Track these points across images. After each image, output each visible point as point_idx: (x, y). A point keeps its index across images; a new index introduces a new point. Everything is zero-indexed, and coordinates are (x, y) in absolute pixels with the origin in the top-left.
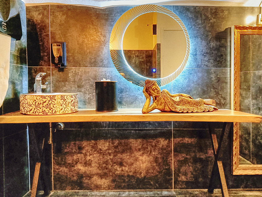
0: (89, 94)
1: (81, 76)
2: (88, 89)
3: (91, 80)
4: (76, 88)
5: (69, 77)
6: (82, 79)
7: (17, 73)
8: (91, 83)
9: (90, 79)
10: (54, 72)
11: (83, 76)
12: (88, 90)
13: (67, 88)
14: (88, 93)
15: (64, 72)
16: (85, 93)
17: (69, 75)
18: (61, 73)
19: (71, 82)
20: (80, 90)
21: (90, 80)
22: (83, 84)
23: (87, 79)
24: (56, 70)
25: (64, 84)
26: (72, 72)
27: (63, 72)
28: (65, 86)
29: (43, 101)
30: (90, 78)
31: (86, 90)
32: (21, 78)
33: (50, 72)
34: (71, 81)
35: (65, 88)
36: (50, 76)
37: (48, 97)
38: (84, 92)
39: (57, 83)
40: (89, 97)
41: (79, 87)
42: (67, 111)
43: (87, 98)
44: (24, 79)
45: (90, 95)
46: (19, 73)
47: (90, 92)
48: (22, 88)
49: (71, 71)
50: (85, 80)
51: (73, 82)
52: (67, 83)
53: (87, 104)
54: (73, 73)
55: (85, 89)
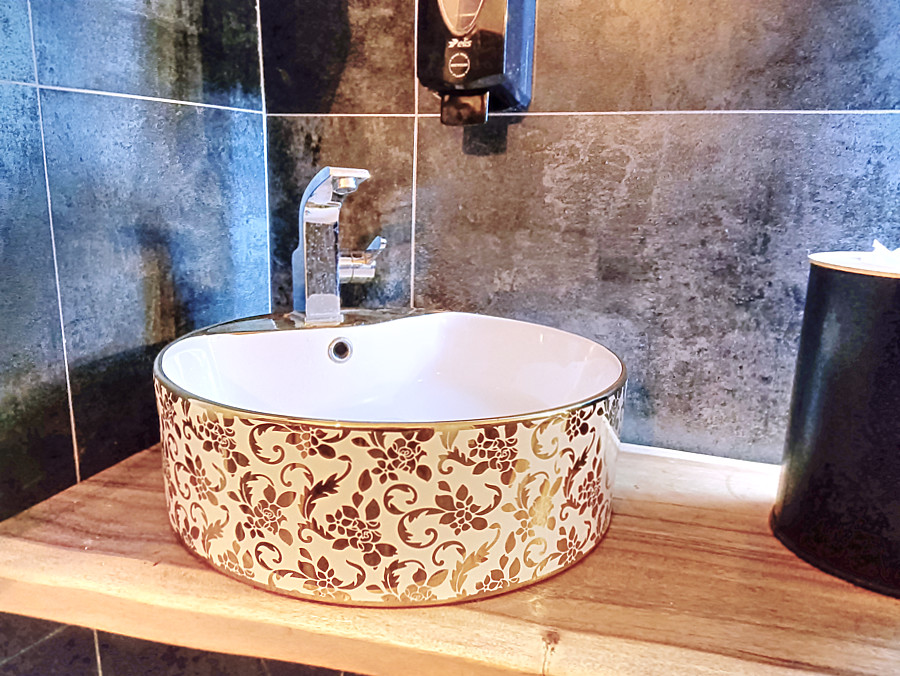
0: (687, 340)
1: (640, 188)
2: (686, 293)
3: (727, 219)
4: (588, 282)
5: (541, 197)
6: (647, 208)
7: (186, 167)
8: (716, 248)
9: (721, 214)
10: (434, 155)
11: (656, 191)
12: (683, 306)
13: (521, 280)
14: (686, 326)
15: (509, 156)
16: (657, 325)
17: (547, 182)
18: (482, 161)
19: (557, 237)
20: (617, 297)
21: (717, 220)
22: (649, 250)
23: (692, 215)
24: (452, 140)
25: (498, 250)
26: (573, 153)
27: (503, 150)
28: (509, 267)
29: (310, 477)
30: (719, 203)
31: (672, 302)
32: (216, 201)
33: (404, 155)
34: (557, 228)
35: (504, 275)
36: (404, 180)
37: (359, 441)
38: (649, 314)
39: (452, 241)
40: (686, 356)
41: (612, 273)
42: (530, 564)
43: (671, 367)
44: (241, 202)
45: (702, 342)
46: (197, 165)
47: (701, 323)
48: (227, 264)
49: (563, 144)
50: (671, 222)
51: (568, 231)
52: (522, 240)
53: (664, 412)
54: (573, 164)
55: (663, 298)
